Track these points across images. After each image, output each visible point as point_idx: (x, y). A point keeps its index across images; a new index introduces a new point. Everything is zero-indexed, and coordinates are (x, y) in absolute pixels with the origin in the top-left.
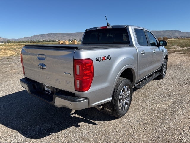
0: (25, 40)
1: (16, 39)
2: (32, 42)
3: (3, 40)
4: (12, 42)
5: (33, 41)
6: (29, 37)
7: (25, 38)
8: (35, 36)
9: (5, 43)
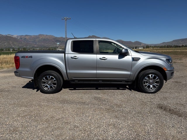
0: (163, 45)
1: (154, 44)
2: (169, 47)
3: (144, 45)
4: (150, 47)
5: (171, 46)
6: (167, 43)
7: (163, 43)
8: (174, 41)
9: (144, 48)
